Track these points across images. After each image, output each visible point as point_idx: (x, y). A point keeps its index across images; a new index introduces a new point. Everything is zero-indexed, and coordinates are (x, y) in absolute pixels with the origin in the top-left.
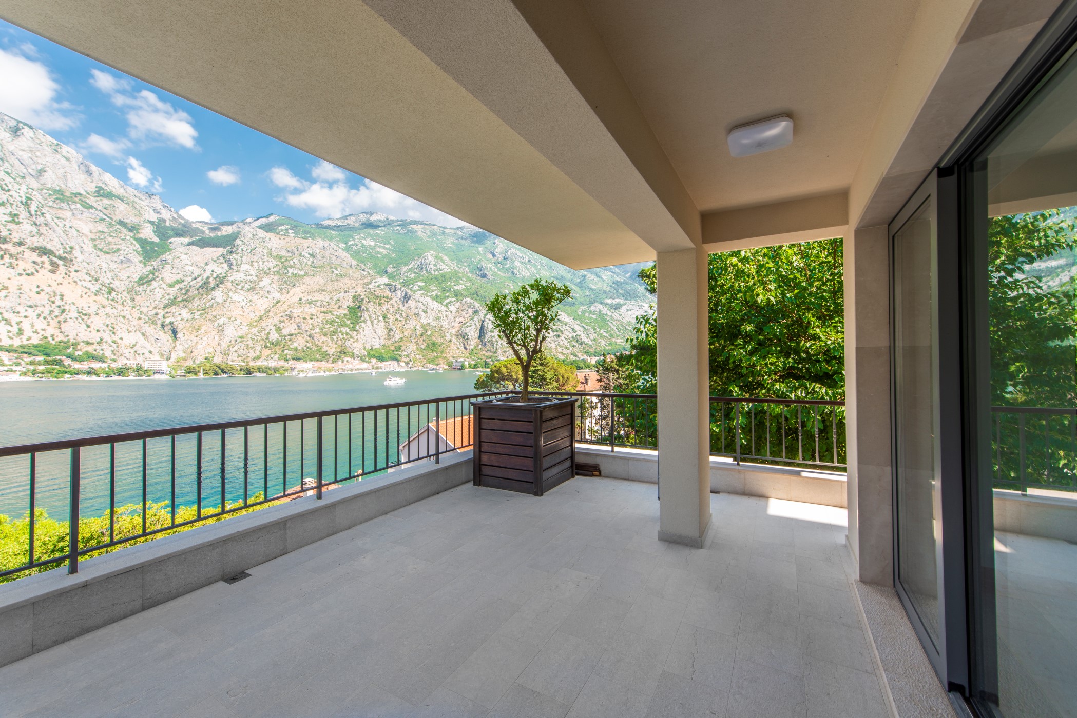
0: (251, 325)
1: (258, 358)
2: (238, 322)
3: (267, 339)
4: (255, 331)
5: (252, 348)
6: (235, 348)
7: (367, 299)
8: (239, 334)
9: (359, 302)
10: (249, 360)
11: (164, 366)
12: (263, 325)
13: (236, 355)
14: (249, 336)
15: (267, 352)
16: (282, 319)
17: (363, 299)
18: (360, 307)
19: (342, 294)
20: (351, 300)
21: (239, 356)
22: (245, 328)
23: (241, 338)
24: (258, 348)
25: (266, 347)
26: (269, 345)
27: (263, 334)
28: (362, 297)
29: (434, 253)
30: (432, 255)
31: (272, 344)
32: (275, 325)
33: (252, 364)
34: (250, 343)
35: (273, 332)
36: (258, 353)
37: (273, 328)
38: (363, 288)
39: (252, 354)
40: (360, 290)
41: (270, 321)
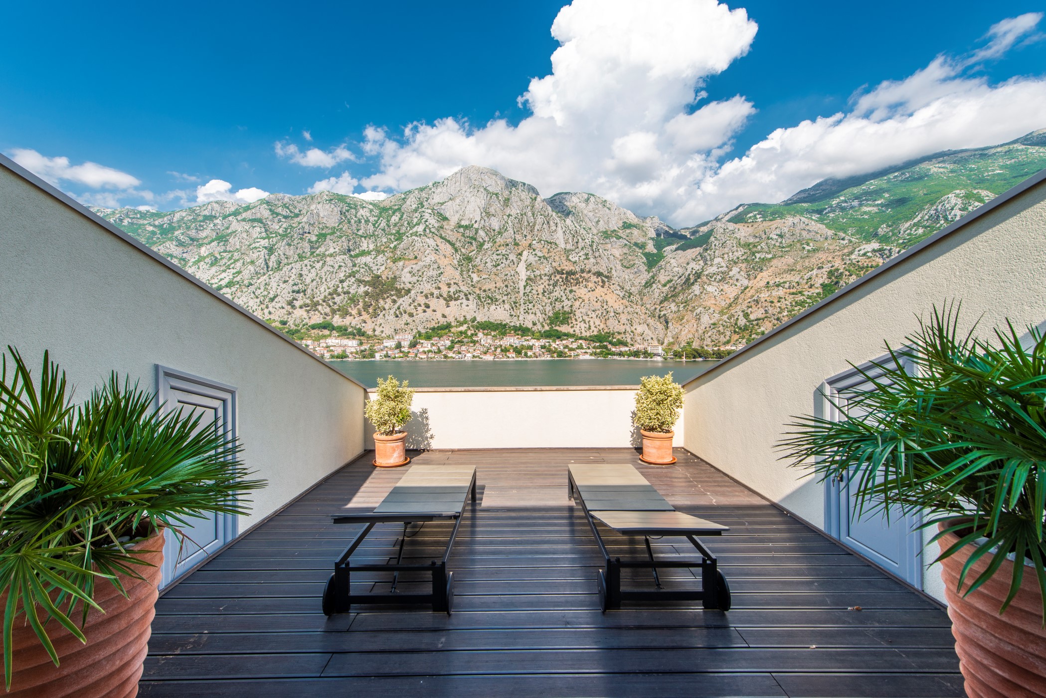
0: (722, 313)
1: (728, 342)
2: (711, 311)
3: (736, 324)
4: (725, 317)
5: (723, 333)
6: (709, 334)
7: (847, 273)
8: (712, 322)
9: (836, 277)
10: (720, 344)
11: (660, 350)
12: (733, 311)
13: (709, 340)
14: (721, 323)
15: (736, 337)
16: (749, 305)
17: (841, 274)
18: (837, 283)
19: (815, 272)
20: (825, 276)
21: (712, 341)
22: (717, 316)
23: (714, 324)
24: (728, 333)
25: (735, 332)
26: (737, 330)
27: (732, 321)
28: (841, 271)
29: (962, 192)
30: (957, 196)
31: (740, 329)
32: (743, 311)
33: (722, 348)
34: (721, 329)
35: (741, 317)
36: (728, 338)
37: (741, 314)
38: (843, 260)
39: (723, 339)
40: (838, 263)
41: (739, 307)
